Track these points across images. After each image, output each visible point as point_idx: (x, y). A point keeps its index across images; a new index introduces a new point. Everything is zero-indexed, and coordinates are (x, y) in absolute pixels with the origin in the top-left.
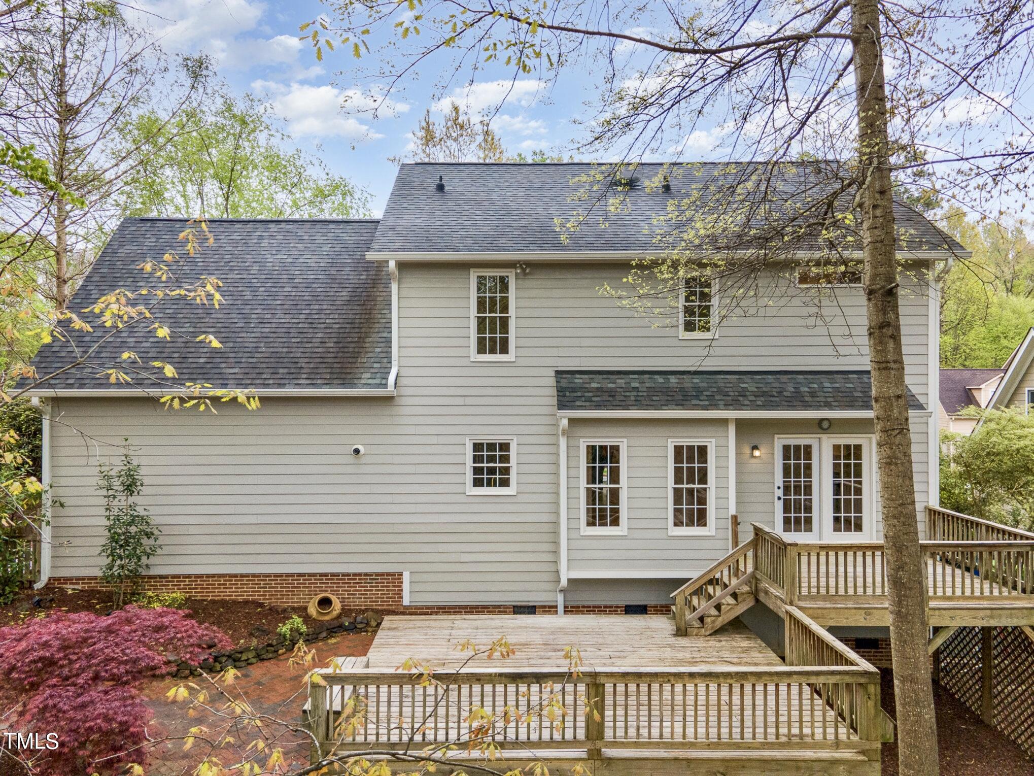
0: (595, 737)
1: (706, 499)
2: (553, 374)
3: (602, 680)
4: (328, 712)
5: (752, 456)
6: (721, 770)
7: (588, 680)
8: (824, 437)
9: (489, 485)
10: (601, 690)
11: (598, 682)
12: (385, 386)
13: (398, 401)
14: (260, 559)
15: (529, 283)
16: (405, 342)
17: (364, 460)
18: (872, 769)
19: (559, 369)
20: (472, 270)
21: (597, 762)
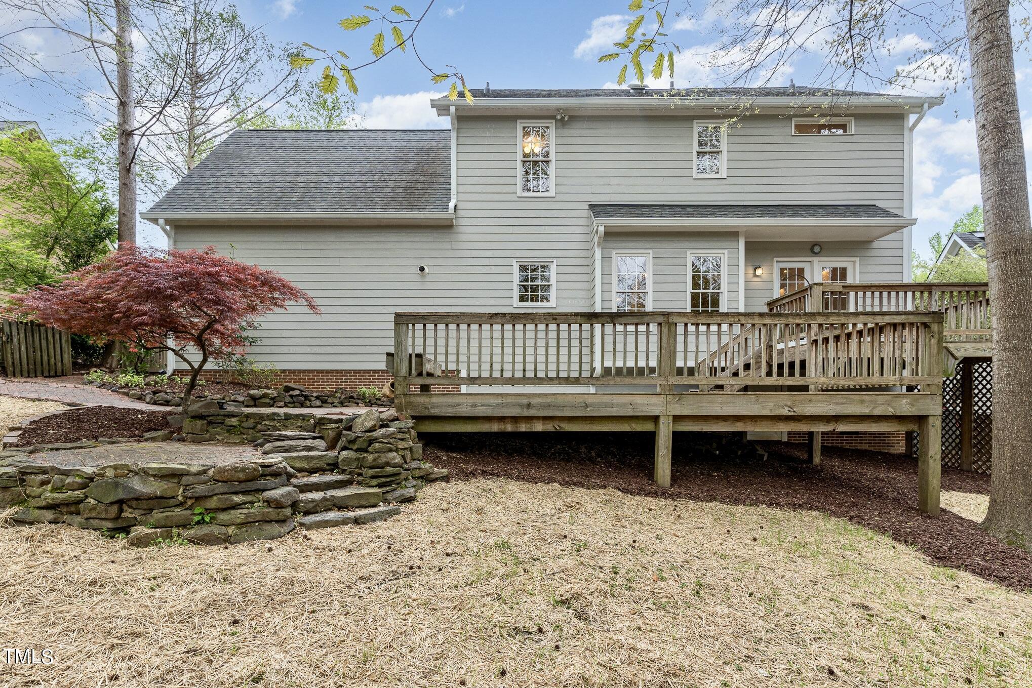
0: (667, 374)
1: (718, 301)
2: (587, 207)
3: (675, 319)
4: (411, 355)
5: (755, 276)
6: (789, 404)
7: (660, 319)
8: (816, 260)
9: (532, 300)
10: (673, 327)
11: (670, 321)
12: (447, 208)
13: (456, 229)
14: (343, 358)
15: (566, 132)
16: (462, 181)
17: (429, 278)
18: (933, 402)
19: (592, 203)
20: (519, 121)
21: (669, 397)
